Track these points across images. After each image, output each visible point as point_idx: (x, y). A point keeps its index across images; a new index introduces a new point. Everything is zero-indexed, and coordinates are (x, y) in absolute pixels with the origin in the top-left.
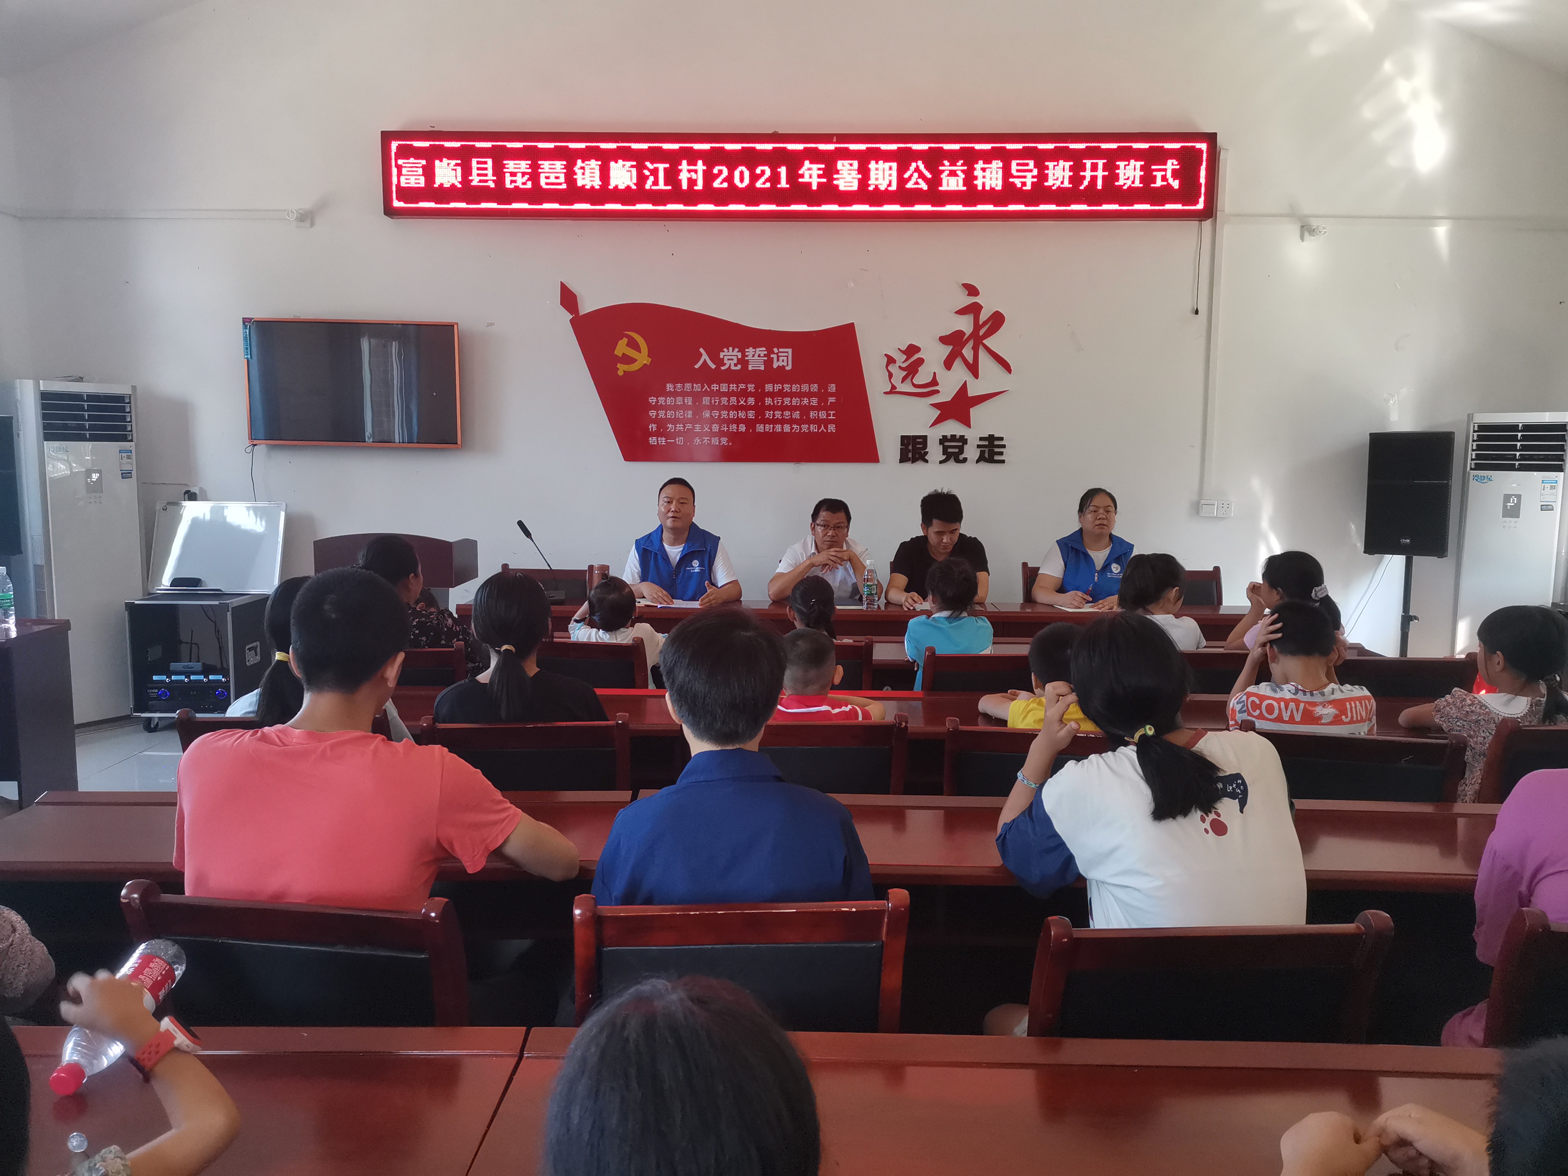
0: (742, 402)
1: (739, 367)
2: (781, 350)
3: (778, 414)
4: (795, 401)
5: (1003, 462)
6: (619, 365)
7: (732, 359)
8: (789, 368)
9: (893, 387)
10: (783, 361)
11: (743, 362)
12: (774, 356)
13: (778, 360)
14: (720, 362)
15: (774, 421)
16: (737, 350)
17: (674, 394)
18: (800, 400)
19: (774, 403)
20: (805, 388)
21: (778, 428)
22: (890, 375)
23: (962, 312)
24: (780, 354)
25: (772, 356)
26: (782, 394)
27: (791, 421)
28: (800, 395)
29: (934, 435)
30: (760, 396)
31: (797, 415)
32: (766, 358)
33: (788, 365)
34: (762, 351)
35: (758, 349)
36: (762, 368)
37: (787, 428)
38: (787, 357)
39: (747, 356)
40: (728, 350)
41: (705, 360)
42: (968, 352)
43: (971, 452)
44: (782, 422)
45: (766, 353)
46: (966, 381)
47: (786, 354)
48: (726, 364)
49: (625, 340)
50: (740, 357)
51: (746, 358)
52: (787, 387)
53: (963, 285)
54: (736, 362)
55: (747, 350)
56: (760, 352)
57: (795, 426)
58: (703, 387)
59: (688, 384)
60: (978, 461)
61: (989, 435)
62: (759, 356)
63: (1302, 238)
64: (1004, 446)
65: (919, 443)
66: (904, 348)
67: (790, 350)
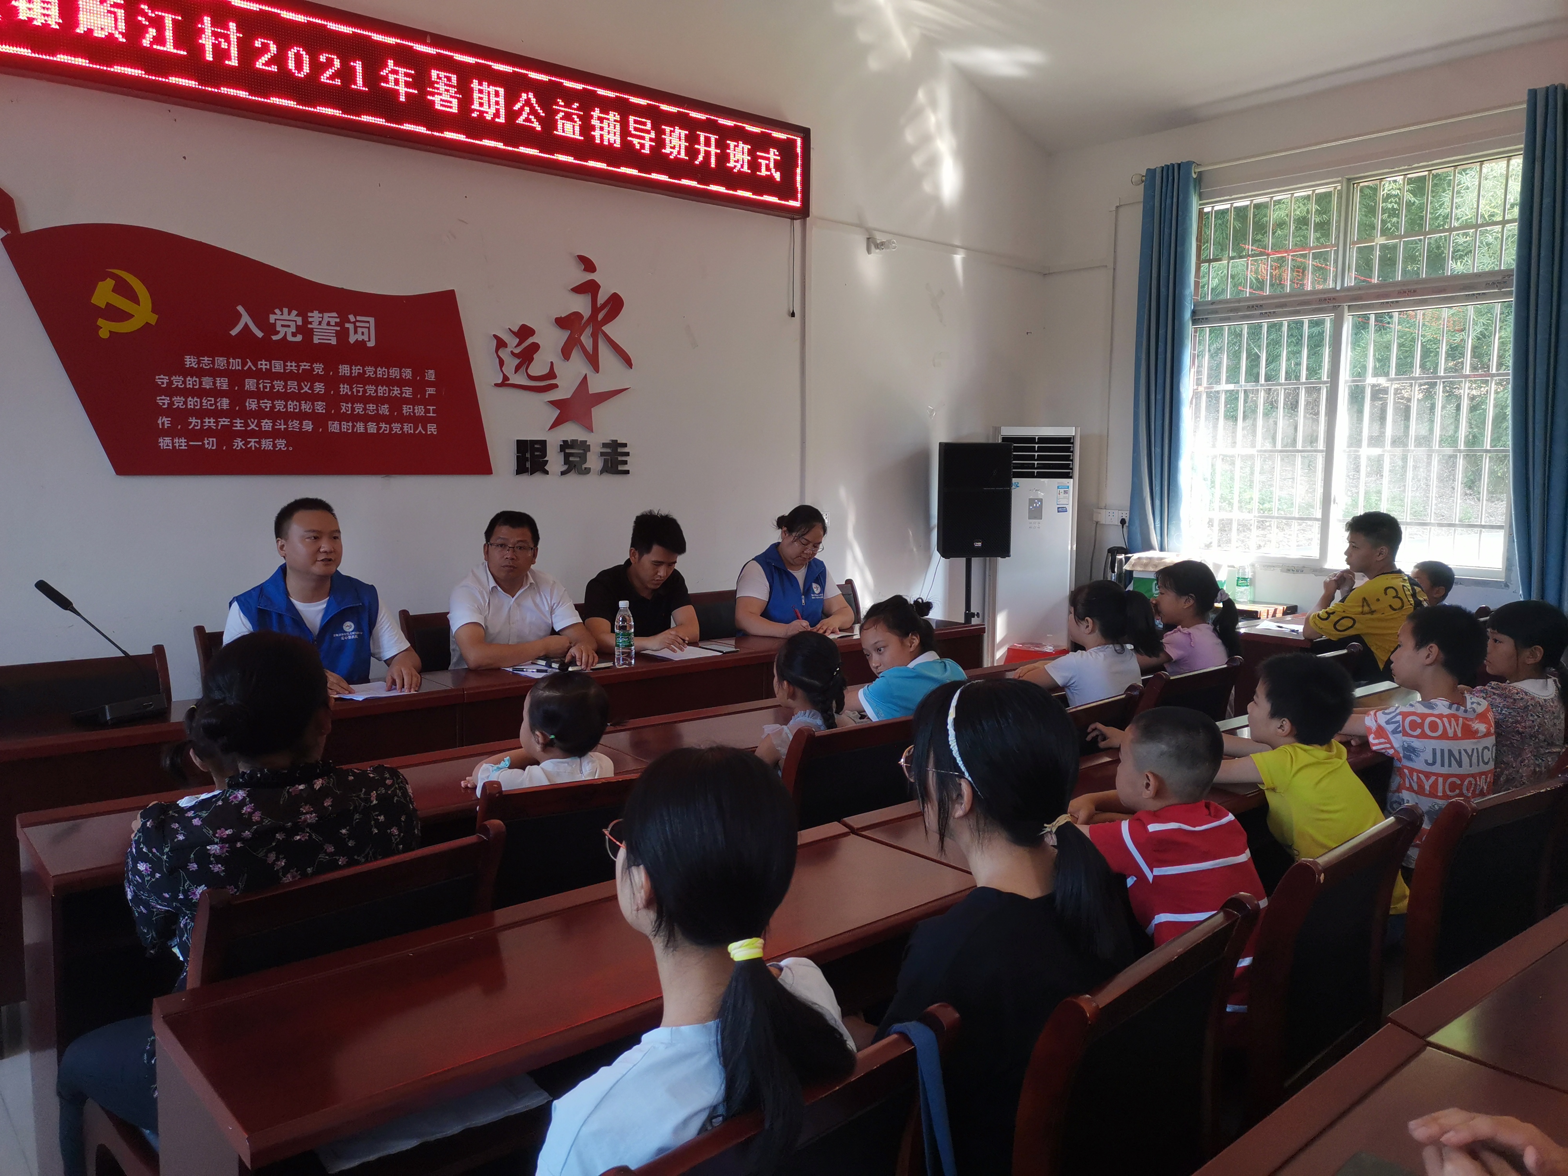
0: (306, 389)
1: (299, 338)
2: (359, 318)
3: (359, 408)
4: (382, 390)
5: (627, 472)
6: (101, 322)
7: (289, 326)
8: (371, 344)
9: (506, 378)
10: (363, 333)
11: (305, 330)
12: (351, 326)
13: (356, 332)
14: (270, 329)
15: (354, 418)
16: (294, 312)
17: (199, 373)
18: (389, 389)
19: (353, 392)
20: (394, 373)
21: (360, 427)
22: (502, 363)
23: (578, 290)
24: (358, 324)
25: (347, 325)
26: (361, 379)
27: (377, 418)
28: (389, 382)
29: (554, 440)
30: (332, 381)
31: (385, 410)
32: (338, 328)
33: (369, 340)
34: (332, 317)
35: (326, 315)
36: (334, 341)
37: (372, 428)
38: (369, 328)
39: (311, 323)
40: (282, 311)
41: (246, 325)
42: (586, 339)
43: (594, 461)
44: (365, 418)
45: (338, 320)
46: (586, 375)
47: (367, 325)
48: (279, 332)
49: (110, 283)
50: (300, 323)
51: (309, 326)
52: (370, 371)
53: (578, 256)
54: (294, 331)
55: (310, 314)
56: (330, 319)
57: (383, 425)
58: (244, 364)
59: (221, 359)
60: (602, 472)
61: (612, 441)
62: (328, 324)
63: (869, 251)
64: (627, 454)
65: (537, 450)
66: (516, 329)
67: (372, 320)
